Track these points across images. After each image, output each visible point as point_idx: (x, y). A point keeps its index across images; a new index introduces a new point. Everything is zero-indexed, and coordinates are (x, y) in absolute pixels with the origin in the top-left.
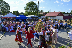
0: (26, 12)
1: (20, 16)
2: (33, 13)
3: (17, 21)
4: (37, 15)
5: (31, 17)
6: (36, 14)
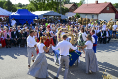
0: (31, 2)
1: (19, 11)
4: (57, 9)
5: (44, 15)
6: (54, 7)
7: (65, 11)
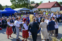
0: (13, 4)
2: (22, 5)
3: (3, 16)
7: (32, 8)
